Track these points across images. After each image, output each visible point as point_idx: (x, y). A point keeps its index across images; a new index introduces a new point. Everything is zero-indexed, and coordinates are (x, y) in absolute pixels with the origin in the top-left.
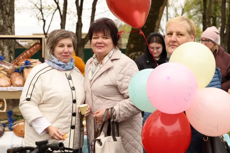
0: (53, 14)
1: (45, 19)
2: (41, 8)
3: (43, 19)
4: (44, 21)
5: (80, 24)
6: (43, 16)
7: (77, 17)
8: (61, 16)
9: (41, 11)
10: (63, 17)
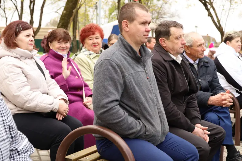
0: (13, 14)
1: (7, 17)
2: (4, 9)
3: (6, 17)
4: (7, 18)
5: (32, 22)
6: (6, 15)
7: (30, 16)
8: (19, 16)
9: (4, 11)
10: (20, 17)
